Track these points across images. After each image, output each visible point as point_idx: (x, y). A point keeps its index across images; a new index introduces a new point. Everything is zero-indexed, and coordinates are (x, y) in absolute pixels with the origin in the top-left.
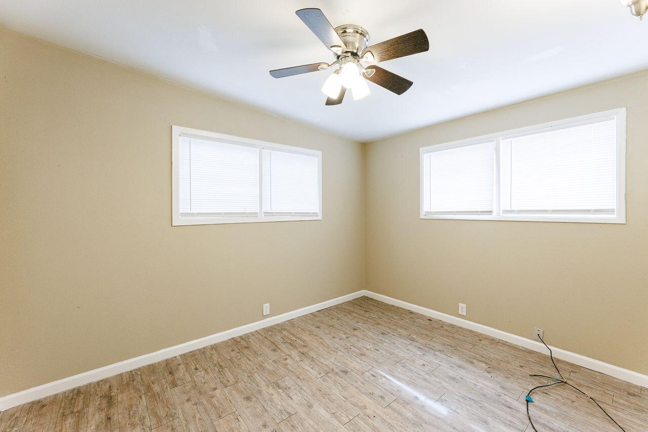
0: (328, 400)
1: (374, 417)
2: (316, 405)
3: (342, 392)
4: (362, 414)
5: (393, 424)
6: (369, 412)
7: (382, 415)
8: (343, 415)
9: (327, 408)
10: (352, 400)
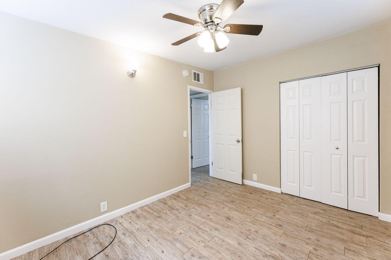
0: (231, 250)
1: (199, 242)
2: (237, 246)
3: (222, 256)
4: (207, 242)
5: (189, 239)
6: (202, 244)
7: (194, 243)
8: (218, 241)
9: (229, 244)
10: (214, 251)
